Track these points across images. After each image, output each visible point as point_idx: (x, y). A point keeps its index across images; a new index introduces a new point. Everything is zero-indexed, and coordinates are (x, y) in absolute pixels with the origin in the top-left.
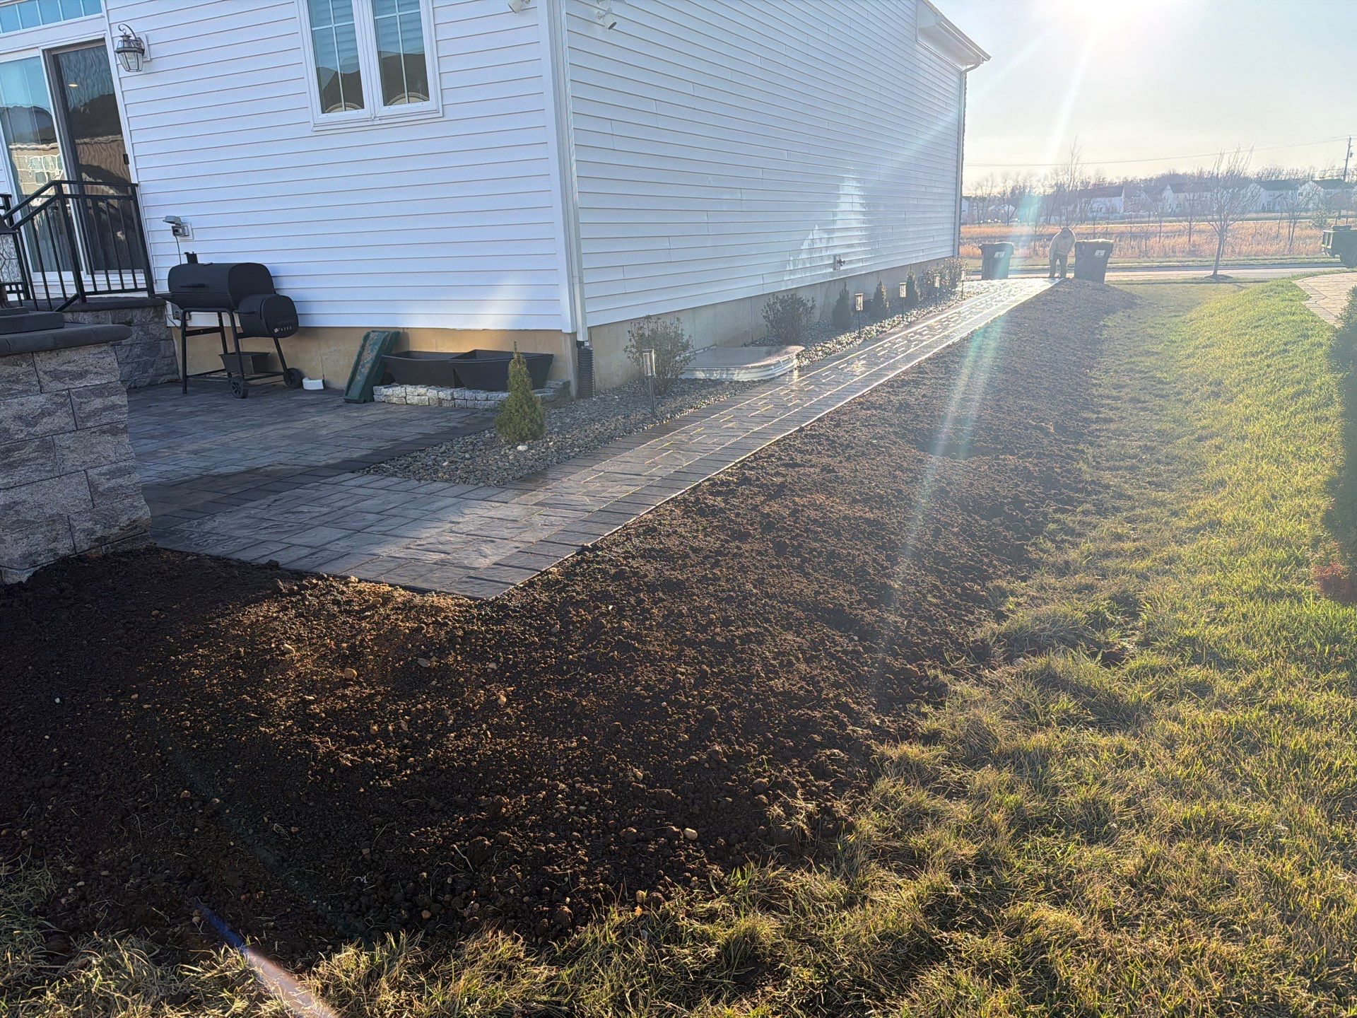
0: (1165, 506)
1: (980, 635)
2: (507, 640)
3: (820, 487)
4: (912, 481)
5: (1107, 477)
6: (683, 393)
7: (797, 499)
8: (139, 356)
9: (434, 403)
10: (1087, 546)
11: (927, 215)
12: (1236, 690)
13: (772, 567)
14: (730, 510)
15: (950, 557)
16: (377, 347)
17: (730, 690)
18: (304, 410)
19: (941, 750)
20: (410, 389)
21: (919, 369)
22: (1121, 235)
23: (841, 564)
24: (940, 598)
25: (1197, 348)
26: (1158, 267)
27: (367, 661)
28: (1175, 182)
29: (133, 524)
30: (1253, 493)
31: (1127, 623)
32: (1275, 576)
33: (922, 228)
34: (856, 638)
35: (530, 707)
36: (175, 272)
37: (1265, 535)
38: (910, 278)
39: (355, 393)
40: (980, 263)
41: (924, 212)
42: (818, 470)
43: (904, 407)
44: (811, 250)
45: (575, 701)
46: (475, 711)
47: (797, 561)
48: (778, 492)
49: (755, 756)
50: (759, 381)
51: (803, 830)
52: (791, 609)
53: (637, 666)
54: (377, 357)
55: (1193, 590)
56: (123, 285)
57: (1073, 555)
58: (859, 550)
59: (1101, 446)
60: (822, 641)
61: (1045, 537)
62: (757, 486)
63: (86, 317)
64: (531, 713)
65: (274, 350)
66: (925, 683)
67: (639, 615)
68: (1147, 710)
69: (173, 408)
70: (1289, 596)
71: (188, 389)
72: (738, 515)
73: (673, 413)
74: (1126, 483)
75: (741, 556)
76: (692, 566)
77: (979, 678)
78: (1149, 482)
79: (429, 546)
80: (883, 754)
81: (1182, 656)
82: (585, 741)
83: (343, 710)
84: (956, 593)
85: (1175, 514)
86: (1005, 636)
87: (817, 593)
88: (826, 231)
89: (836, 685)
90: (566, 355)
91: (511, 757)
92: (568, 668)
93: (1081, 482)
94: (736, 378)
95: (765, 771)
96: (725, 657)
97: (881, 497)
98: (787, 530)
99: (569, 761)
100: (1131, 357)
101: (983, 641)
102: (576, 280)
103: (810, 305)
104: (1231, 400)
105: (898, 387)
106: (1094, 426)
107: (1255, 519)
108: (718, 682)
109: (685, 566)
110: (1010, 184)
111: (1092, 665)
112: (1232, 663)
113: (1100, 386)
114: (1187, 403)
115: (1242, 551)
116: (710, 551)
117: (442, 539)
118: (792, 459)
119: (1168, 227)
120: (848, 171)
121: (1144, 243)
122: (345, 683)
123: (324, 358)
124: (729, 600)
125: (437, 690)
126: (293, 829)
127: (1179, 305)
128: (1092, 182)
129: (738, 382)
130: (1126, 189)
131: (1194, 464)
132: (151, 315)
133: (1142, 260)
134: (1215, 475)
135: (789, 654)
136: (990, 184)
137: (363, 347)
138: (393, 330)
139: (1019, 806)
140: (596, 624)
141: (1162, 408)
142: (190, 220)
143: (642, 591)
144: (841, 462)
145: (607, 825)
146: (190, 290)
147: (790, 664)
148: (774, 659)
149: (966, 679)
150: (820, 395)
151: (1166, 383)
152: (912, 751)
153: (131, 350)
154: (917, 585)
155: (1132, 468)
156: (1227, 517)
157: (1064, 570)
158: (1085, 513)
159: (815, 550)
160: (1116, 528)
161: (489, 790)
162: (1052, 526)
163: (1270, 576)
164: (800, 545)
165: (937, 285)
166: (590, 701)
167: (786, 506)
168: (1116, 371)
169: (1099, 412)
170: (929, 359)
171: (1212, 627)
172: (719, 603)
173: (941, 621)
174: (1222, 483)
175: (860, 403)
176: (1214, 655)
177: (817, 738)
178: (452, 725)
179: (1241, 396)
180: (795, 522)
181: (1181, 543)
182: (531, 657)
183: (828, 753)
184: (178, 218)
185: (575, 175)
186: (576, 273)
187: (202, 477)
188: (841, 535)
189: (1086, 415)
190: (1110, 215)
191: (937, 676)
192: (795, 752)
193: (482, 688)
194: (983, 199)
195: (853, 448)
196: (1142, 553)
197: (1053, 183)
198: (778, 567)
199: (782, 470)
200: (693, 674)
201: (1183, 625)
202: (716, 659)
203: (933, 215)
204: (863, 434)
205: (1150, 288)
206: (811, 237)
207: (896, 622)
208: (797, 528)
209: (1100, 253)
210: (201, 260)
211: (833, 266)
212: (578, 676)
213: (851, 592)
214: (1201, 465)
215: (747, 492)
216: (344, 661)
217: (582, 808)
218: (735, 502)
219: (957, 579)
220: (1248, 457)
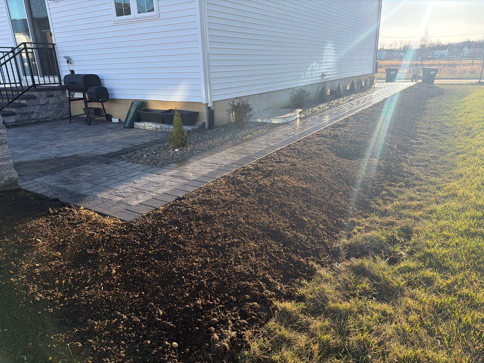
0: (435, 185)
1: (338, 245)
2: (126, 242)
3: (288, 173)
4: (328, 170)
5: (414, 170)
6: (250, 128)
7: (276, 178)
8: (56, 108)
9: (155, 130)
10: (396, 203)
11: (362, 57)
12: (445, 284)
13: (254, 209)
14: (245, 182)
15: (335, 206)
16: (136, 107)
17: (216, 271)
18: (107, 131)
19: (302, 305)
20: (146, 123)
21: (347, 120)
22: (445, 65)
23: (286, 209)
24: (326, 225)
25: (465, 113)
26: (457, 78)
27: (67, 248)
28: (468, 44)
29: (10, 180)
30: (474, 181)
31: (405, 241)
32: (475, 224)
33: (360, 62)
34: (282, 245)
35: (124, 276)
36: (66, 77)
37: (474, 203)
38: (353, 82)
39: (127, 125)
40: (385, 75)
41: (361, 56)
42: (289, 164)
43: (335, 137)
44: (312, 70)
45: (144, 274)
46: (100, 277)
47: (267, 206)
48: (269, 174)
49: (217, 305)
50: (282, 123)
51: (226, 347)
52: (257, 230)
53: (178, 257)
54: (135, 111)
55: (437, 228)
56: (50, 81)
57: (389, 207)
58: (295, 202)
59: (415, 155)
60: (266, 246)
61: (380, 197)
62: (261, 171)
63: (36, 93)
64: (124, 279)
65: (102, 107)
66: (307, 268)
67: (188, 232)
68: (402, 290)
69: (62, 128)
70: (479, 235)
71: (71, 120)
72: (248, 185)
73: (243, 137)
74: (421, 172)
75: (242, 204)
76: (220, 208)
77: (332, 267)
78: (431, 173)
79: (119, 194)
80: (276, 306)
81: (425, 262)
82: (142, 294)
83: (48, 272)
84: (333, 223)
85: (439, 189)
86: (349, 246)
87: (271, 223)
88: (318, 63)
89: (266, 269)
90: (204, 112)
91: (108, 301)
92: (147, 257)
93: (402, 172)
94: (273, 122)
95: (218, 314)
96: (219, 254)
97: (312, 177)
98: (267, 192)
99: (133, 304)
100: (437, 116)
101: (339, 248)
102: (208, 83)
103: (308, 92)
104: (474, 137)
105: (336, 128)
106: (414, 146)
107: (472, 195)
108: (212, 267)
109: (216, 208)
110: (403, 45)
111: (383, 264)
112: (447, 268)
113: (421, 128)
114: (456, 137)
115: (463, 210)
116: (230, 202)
117: (126, 190)
118: (280, 159)
119: (464, 62)
120: (329, 39)
121: (453, 68)
122: (54, 258)
123: (119, 110)
124: (230, 225)
125: (90, 264)
126: (5, 330)
127: (462, 94)
128: (436, 44)
129: (273, 124)
130: (449, 47)
131: (452, 165)
132: (61, 93)
133: (452, 75)
134: (460, 171)
135: (248, 253)
136: (395, 45)
137: (131, 107)
138: (142, 101)
139: (328, 341)
140: (167, 236)
141: (445, 139)
142: (73, 57)
143: (193, 220)
144: (300, 161)
145: (139, 338)
146: (71, 84)
147: (248, 257)
148: (241, 255)
149: (326, 267)
150: (303, 130)
151: (449, 128)
152: (289, 305)
153: (53, 106)
154: (317, 219)
155: (425, 166)
156: (460, 193)
157: (384, 214)
158: (400, 187)
159: (276, 202)
160: (411, 194)
161: (94, 316)
162: (384, 192)
163: (473, 224)
164: (270, 200)
165: (363, 84)
166: (151, 274)
167: (270, 181)
168: (429, 122)
169: (418, 140)
170: (353, 115)
171: (440, 249)
172: (225, 226)
173: (323, 237)
174: (461, 175)
175: (318, 134)
176: (439, 264)
177: (248, 296)
178: (89, 282)
179: (478, 135)
180: (271, 189)
181: (438, 203)
182: (134, 251)
183: (251, 304)
184: (69, 57)
185: (208, 41)
186: (208, 80)
187: (56, 157)
188: (289, 195)
189: (412, 141)
190: (441, 57)
191: (312, 265)
192: (236, 303)
193: (107, 265)
194: (392, 50)
195: (307, 155)
196: (420, 207)
197: (420, 44)
198: (257, 210)
199: (274, 164)
200: (202, 262)
201: (428, 247)
202: (215, 254)
203: (365, 57)
204: (314, 148)
205: (452, 87)
206: (312, 65)
207: (302, 238)
208: (271, 191)
209: (433, 73)
210: (76, 73)
211: (321, 76)
212: (151, 261)
213: (286, 222)
214: (454, 166)
215: (256, 174)
216: (58, 248)
217: (130, 328)
218: (249, 178)
219: (335, 217)
220: (475, 164)
